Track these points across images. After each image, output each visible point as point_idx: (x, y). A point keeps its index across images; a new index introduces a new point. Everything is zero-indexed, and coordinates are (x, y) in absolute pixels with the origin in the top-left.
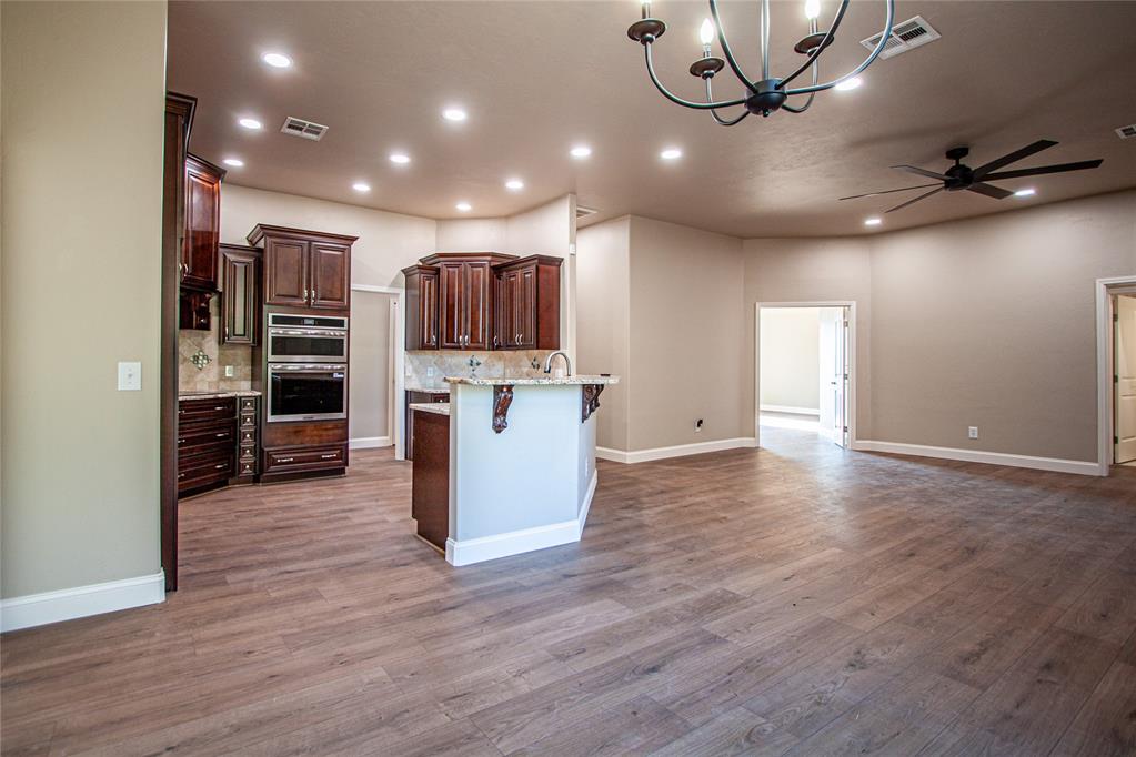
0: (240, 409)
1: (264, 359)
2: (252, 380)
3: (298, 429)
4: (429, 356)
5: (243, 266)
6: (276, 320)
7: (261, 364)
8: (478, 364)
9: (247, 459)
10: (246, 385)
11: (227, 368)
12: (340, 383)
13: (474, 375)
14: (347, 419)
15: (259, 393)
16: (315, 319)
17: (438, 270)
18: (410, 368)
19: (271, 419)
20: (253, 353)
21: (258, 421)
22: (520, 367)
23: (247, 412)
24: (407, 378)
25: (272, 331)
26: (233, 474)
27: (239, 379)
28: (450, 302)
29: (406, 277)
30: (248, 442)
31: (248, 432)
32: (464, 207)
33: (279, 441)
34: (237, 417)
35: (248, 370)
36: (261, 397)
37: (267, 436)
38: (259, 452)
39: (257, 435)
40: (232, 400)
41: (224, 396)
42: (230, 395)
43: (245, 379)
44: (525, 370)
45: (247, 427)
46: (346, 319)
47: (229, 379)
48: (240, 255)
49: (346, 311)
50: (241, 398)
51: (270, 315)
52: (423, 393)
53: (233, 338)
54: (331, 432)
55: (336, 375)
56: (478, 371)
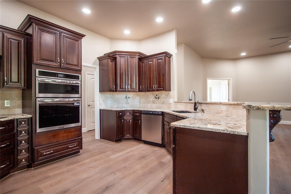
0: (17, 127)
1: (33, 95)
2: (23, 108)
3: (55, 134)
4: (109, 95)
5: (17, 42)
6: (42, 73)
7: (31, 99)
8: (129, 98)
9: (23, 156)
10: (19, 111)
11: (6, 101)
12: (77, 108)
13: (128, 102)
14: (81, 126)
15: (30, 116)
16: (64, 74)
17: (116, 58)
18: (101, 100)
19: (39, 130)
20: (23, 93)
21: (31, 132)
22: (148, 98)
23: (23, 127)
24: (100, 104)
25: (39, 79)
26: (14, 167)
27: (14, 107)
28: (121, 72)
29: (99, 61)
30: (24, 145)
31: (23, 140)
32: (127, 32)
33: (44, 143)
34: (15, 131)
35: (20, 102)
36: (32, 118)
37: (36, 141)
38: (31, 150)
39: (30, 141)
40: (12, 122)
41: (6, 119)
42: (10, 118)
43: (18, 107)
44: (151, 100)
45: (23, 136)
46: (80, 75)
47: (7, 108)
48: (14, 35)
49: (80, 71)
50: (17, 119)
51: (37, 70)
52: (111, 111)
53: (10, 83)
54: (73, 134)
55: (76, 104)
56: (129, 101)
